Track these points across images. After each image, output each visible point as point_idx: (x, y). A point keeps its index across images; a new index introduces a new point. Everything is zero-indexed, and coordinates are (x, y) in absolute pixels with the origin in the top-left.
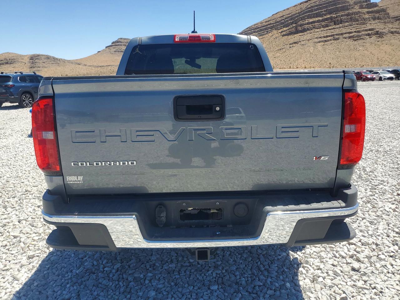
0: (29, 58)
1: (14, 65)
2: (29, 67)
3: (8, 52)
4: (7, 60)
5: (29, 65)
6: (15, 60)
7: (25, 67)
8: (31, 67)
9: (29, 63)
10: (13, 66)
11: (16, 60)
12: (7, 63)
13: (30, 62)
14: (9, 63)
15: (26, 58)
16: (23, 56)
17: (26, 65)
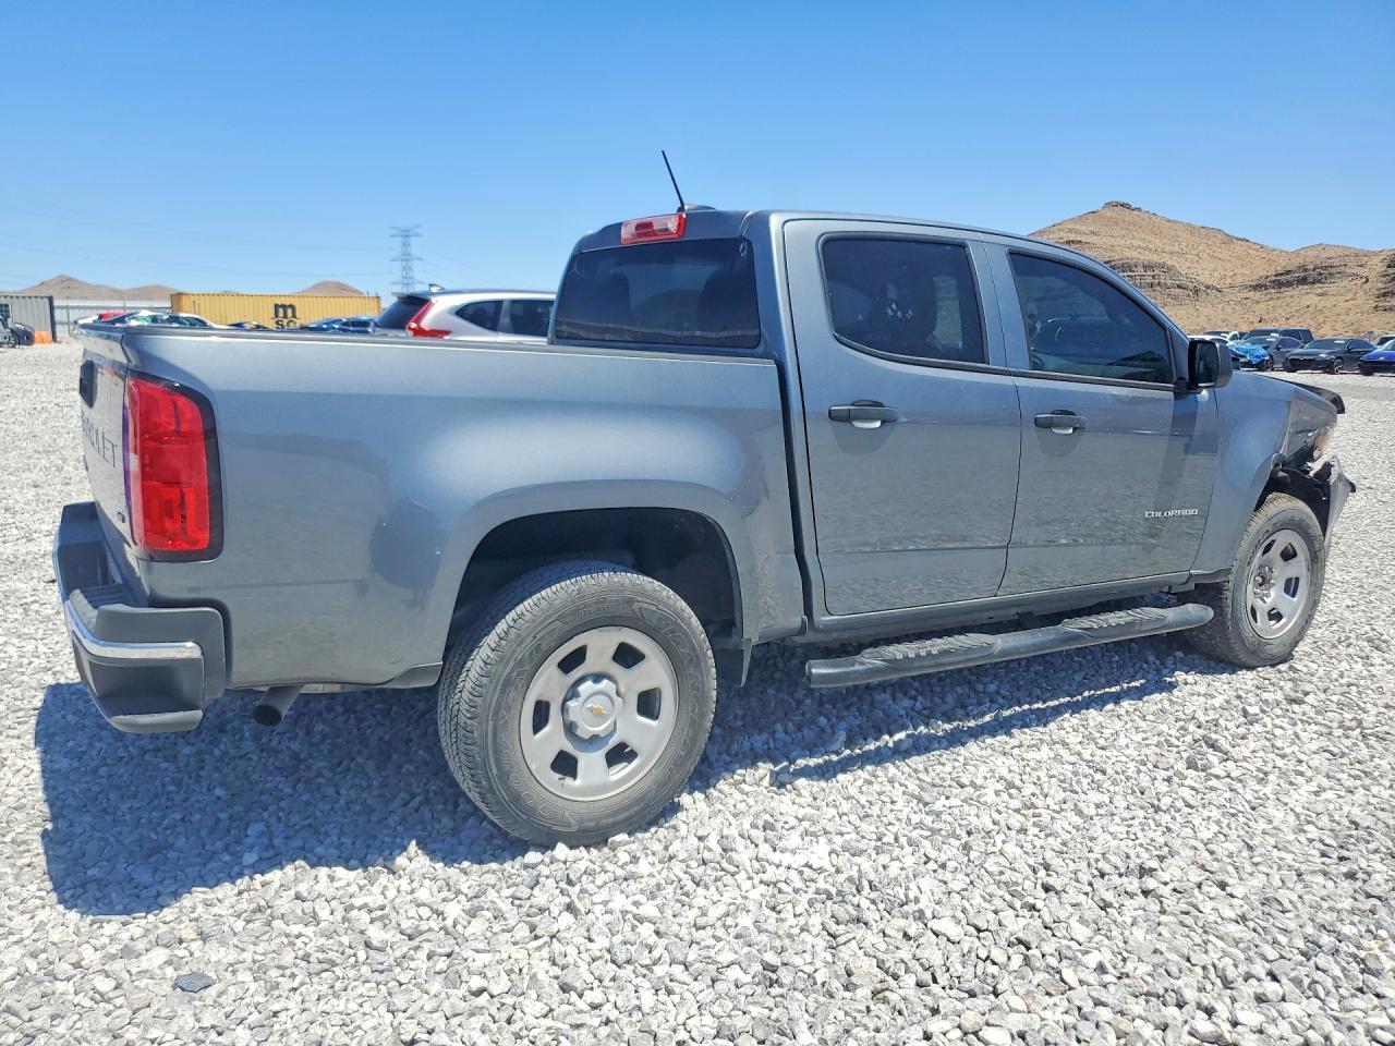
0: (1386, 263)
1: (1326, 287)
2: (1377, 293)
3: (1321, 244)
4: (1306, 270)
5: (1380, 285)
6: (1333, 271)
7: (1361, 293)
8: (1385, 295)
9: (1382, 279)
10: (1319, 291)
11: (1338, 270)
12: (1303, 281)
13: (1384, 276)
14: (1310, 280)
15: (1376, 260)
16: (1367, 254)
17: (1367, 286)
